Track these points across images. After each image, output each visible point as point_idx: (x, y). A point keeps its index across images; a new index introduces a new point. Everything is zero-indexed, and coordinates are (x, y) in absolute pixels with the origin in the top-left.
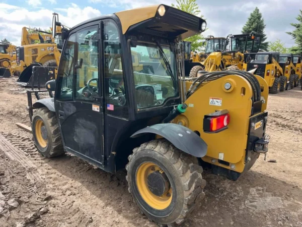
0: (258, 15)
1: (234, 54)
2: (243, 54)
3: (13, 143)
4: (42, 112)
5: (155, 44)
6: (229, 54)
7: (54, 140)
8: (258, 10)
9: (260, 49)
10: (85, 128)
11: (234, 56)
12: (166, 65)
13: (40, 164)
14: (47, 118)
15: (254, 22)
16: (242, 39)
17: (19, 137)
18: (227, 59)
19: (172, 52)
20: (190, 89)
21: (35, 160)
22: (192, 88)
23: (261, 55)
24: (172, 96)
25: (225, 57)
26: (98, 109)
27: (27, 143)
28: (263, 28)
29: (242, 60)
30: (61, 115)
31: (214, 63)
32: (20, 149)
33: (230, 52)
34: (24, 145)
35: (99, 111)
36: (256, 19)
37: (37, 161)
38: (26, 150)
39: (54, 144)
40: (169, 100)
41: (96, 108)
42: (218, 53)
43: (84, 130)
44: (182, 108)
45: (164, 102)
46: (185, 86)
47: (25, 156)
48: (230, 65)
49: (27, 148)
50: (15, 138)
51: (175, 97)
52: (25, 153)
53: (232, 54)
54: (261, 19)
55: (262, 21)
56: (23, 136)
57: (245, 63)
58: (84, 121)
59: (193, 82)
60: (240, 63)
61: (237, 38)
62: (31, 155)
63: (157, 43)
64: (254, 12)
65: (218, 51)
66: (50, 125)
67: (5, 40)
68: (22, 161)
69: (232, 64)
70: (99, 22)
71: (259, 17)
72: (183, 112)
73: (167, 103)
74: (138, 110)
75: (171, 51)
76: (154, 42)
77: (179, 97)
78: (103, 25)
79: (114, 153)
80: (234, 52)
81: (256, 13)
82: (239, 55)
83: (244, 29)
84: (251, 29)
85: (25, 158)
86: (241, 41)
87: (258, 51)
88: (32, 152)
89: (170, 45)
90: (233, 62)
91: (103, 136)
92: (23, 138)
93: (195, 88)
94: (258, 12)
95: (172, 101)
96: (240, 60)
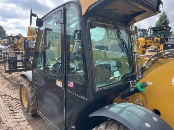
0: (165, 15)
1: (153, 39)
2: (159, 39)
3: (5, 101)
4: (25, 81)
5: (113, 26)
6: (150, 39)
7: (31, 104)
8: (165, 13)
9: (169, 36)
10: (51, 99)
11: (153, 40)
12: (123, 45)
13: (17, 123)
14: (28, 87)
15: (163, 20)
16: (157, 29)
17: (10, 96)
18: (149, 42)
19: (127, 34)
20: (144, 65)
21: (15, 118)
22: (147, 64)
23: (172, 39)
24: (128, 73)
25: (147, 41)
26: (60, 85)
27: (13, 102)
28: (169, 23)
29: (159, 42)
30: (35, 86)
31: (141, 45)
32: (8, 107)
33: (150, 38)
34: (11, 104)
35: (61, 86)
36: (164, 18)
37: (15, 120)
38: (11, 109)
39: (31, 107)
40: (126, 77)
41: (59, 84)
42: (143, 38)
43: (50, 101)
44: (142, 87)
45: (122, 79)
46: (139, 63)
47: (9, 114)
48: (150, 46)
49: (12, 106)
50: (7, 97)
51: (131, 73)
52: (10, 111)
53: (152, 39)
54: (167, 18)
55: (168, 19)
56: (13, 96)
57: (162, 44)
58: (51, 93)
59: (148, 59)
60: (158, 44)
61: (154, 29)
62: (13, 113)
63: (114, 25)
64: (162, 14)
65: (143, 37)
66: (29, 92)
67: (20, 34)
68: (5, 119)
69: (151, 45)
70: (62, 8)
71: (166, 17)
72: (143, 91)
73: (124, 80)
74: (97, 89)
75: (127, 32)
76: (112, 24)
77: (134, 74)
78: (65, 11)
79: (74, 127)
80: (153, 38)
81: (164, 15)
82: (156, 39)
83: (156, 24)
84: (161, 24)
85: (8, 117)
86: (157, 31)
87: (168, 37)
88: (15, 110)
89: (125, 27)
90: (152, 43)
91: (64, 109)
92: (12, 97)
93: (150, 64)
94: (165, 14)
95: (128, 78)
96: (157, 43)
